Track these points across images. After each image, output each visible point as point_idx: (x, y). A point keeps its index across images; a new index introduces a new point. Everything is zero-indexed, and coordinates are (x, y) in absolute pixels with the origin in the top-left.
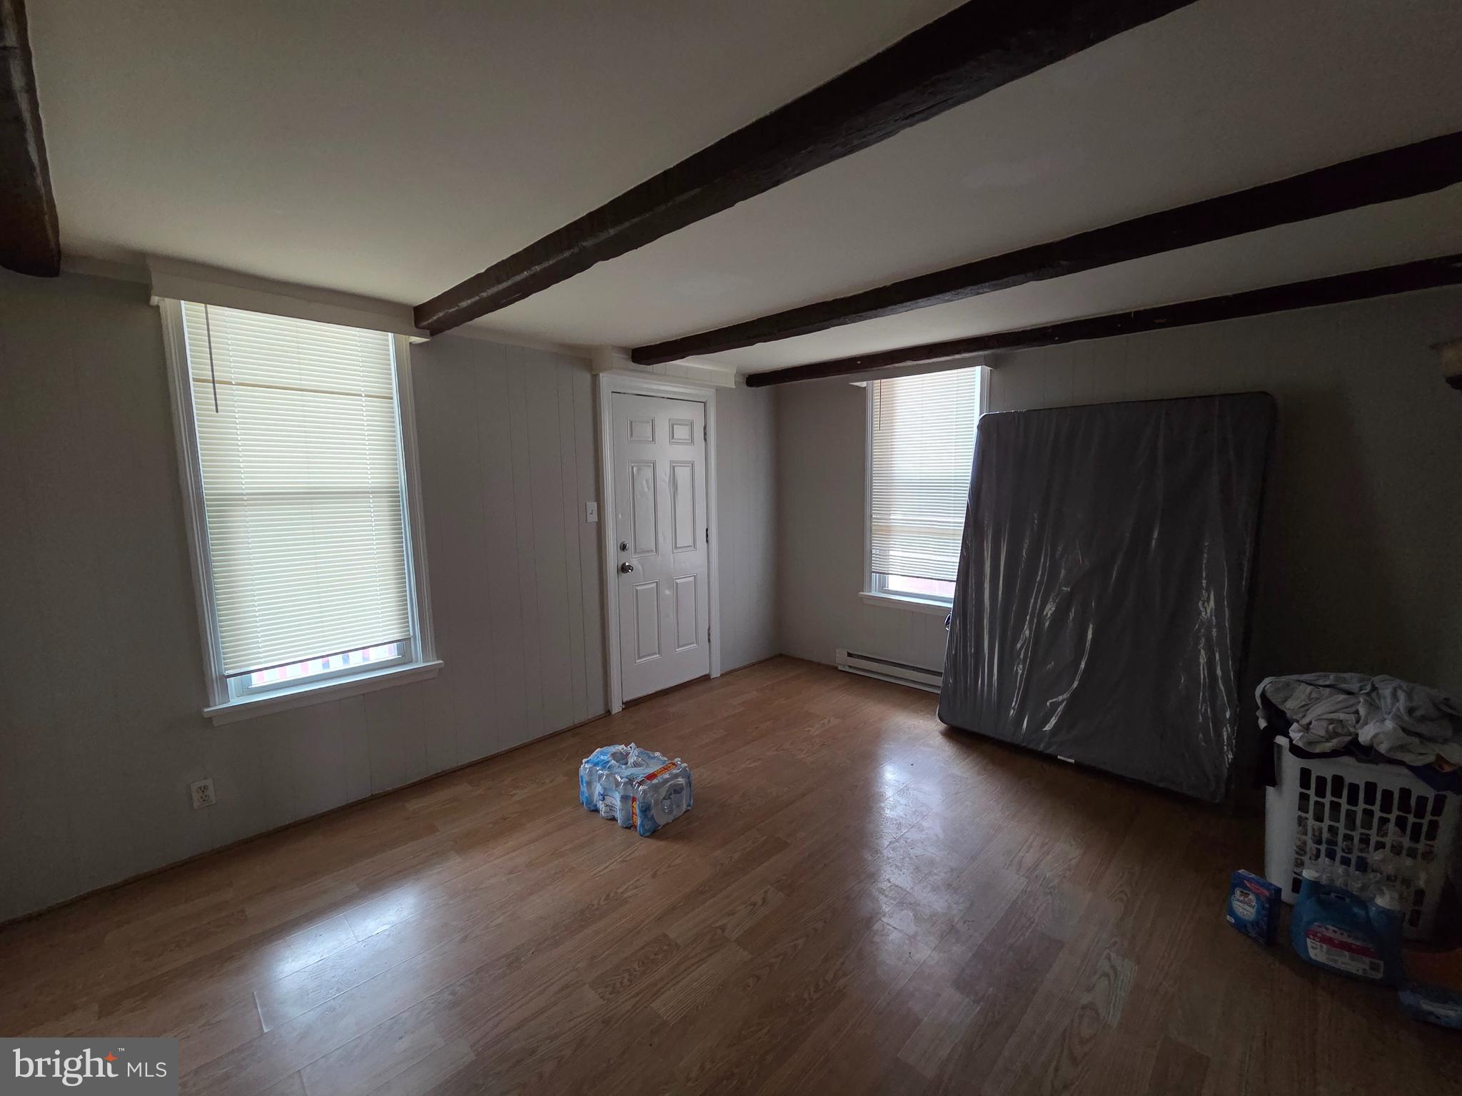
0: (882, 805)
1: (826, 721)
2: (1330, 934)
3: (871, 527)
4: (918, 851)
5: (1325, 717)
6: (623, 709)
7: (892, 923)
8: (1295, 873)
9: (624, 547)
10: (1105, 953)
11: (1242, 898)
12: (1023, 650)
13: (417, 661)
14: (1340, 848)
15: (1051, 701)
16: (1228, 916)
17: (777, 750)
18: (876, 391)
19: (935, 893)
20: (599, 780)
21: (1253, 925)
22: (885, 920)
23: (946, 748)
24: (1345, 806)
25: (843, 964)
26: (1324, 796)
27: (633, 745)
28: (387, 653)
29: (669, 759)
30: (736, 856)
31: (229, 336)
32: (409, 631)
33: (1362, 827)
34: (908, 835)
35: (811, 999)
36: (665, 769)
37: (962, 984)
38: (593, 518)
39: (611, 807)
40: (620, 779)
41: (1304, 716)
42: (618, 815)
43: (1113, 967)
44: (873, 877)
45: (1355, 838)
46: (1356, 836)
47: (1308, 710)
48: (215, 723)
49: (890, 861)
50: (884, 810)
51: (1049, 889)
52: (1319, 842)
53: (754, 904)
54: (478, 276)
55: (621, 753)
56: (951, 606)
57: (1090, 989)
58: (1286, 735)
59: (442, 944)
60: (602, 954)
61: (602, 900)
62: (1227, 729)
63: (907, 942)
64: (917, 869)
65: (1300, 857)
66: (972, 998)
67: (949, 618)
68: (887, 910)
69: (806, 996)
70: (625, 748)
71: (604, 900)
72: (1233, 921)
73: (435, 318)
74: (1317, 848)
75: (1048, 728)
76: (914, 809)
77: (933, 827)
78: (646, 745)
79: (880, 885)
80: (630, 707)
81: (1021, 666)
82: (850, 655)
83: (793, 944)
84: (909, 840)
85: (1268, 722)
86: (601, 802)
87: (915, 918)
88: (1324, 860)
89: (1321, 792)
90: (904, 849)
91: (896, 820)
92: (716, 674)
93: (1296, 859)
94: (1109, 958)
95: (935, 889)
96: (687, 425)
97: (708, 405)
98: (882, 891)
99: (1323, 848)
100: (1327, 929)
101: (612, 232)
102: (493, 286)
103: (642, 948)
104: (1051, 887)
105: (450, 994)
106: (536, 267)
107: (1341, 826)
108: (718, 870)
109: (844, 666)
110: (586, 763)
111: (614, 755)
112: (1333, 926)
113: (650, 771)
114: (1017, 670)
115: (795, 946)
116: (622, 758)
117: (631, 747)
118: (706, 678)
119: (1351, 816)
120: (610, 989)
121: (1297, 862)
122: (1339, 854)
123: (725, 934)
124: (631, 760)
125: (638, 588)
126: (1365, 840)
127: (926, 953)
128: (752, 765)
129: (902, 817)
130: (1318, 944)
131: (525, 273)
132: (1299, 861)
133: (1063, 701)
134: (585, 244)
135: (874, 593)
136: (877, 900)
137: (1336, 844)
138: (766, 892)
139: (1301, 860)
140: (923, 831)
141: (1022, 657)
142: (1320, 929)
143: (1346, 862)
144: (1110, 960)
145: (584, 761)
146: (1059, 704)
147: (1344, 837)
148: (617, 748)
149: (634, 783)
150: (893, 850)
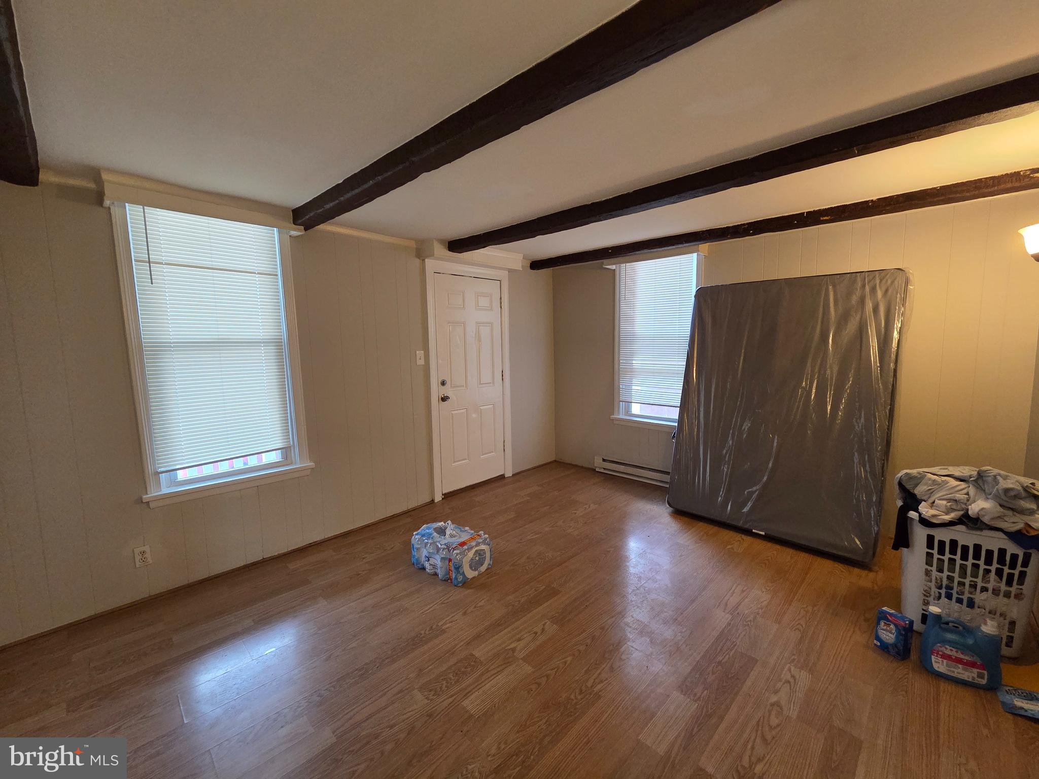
0: (628, 564)
1: (587, 506)
2: (948, 652)
3: (619, 369)
4: (653, 596)
5: (945, 497)
6: (443, 499)
7: (635, 646)
8: (923, 610)
9: (443, 383)
10: (787, 667)
11: (885, 628)
12: (728, 455)
13: (296, 463)
14: (956, 592)
15: (747, 491)
16: (875, 641)
17: (552, 527)
18: (623, 272)
19: (665, 625)
20: (425, 547)
21: (893, 646)
22: (628, 643)
23: (673, 525)
24: (959, 562)
25: (600, 674)
26: (944, 555)
27: (449, 522)
28: (274, 457)
29: (475, 532)
30: (523, 600)
31: (160, 230)
32: (290, 441)
33: (972, 577)
34: (646, 585)
35: (576, 699)
36: (472, 539)
37: (685, 688)
38: (421, 362)
39: (434, 566)
40: (440, 546)
41: (929, 497)
42: (439, 571)
43: (793, 676)
44: (622, 614)
45: (966, 584)
46: (967, 581)
47: (932, 492)
48: (152, 505)
49: (633, 603)
50: (628, 568)
51: (746, 622)
52: (940, 587)
53: (536, 633)
54: (338, 185)
55: (441, 528)
56: (676, 424)
57: (776, 692)
58: (917, 510)
59: (311, 662)
60: (426, 668)
61: (427, 631)
62: (873, 509)
63: (645, 659)
64: (652, 609)
65: (927, 598)
66: (692, 698)
67: (675, 434)
68: (631, 637)
69: (572, 697)
70: (444, 524)
71: (429, 631)
72: (879, 644)
73: (307, 217)
74: (939, 592)
75: (745, 510)
76: (650, 567)
77: (664, 580)
78: (459, 523)
79: (626, 620)
80: (447, 497)
81: (726, 466)
82: (604, 460)
83: (563, 660)
84: (646, 589)
85: (904, 502)
86: (426, 562)
87: (651, 642)
88: (944, 600)
89: (941, 552)
90: (643, 595)
91: (637, 575)
92: (509, 474)
93: (924, 599)
94: (790, 670)
95: (665, 622)
96: (488, 297)
97: (502, 282)
98: (627, 624)
99: (943, 591)
100: (946, 649)
101: (433, 149)
102: (348, 192)
103: (455, 664)
104: (748, 621)
105: (318, 696)
106: (379, 177)
107: (956, 575)
108: (510, 610)
109: (600, 468)
110: (416, 535)
111: (436, 530)
112: (950, 647)
113: (462, 540)
114: (723, 468)
115: (565, 662)
116: (442, 532)
117: (448, 524)
118: (502, 477)
119: (963, 568)
120: (432, 693)
121: (924, 602)
122: (955, 596)
123: (515, 654)
124: (448, 532)
125: (453, 412)
126: (974, 586)
127: (658, 667)
128: (534, 537)
129: (641, 573)
130: (941, 659)
131: (371, 182)
132: (926, 601)
133: (755, 491)
134: (413, 159)
135: (622, 416)
136: (624, 630)
137: (952, 588)
138: (544, 625)
139: (928, 600)
140: (656, 582)
141: (727, 459)
142: (941, 649)
143: (960, 601)
144: (790, 672)
145: (414, 533)
146: (754, 492)
147: (958, 584)
148: (438, 524)
149: (450, 549)
150: (635, 595)
